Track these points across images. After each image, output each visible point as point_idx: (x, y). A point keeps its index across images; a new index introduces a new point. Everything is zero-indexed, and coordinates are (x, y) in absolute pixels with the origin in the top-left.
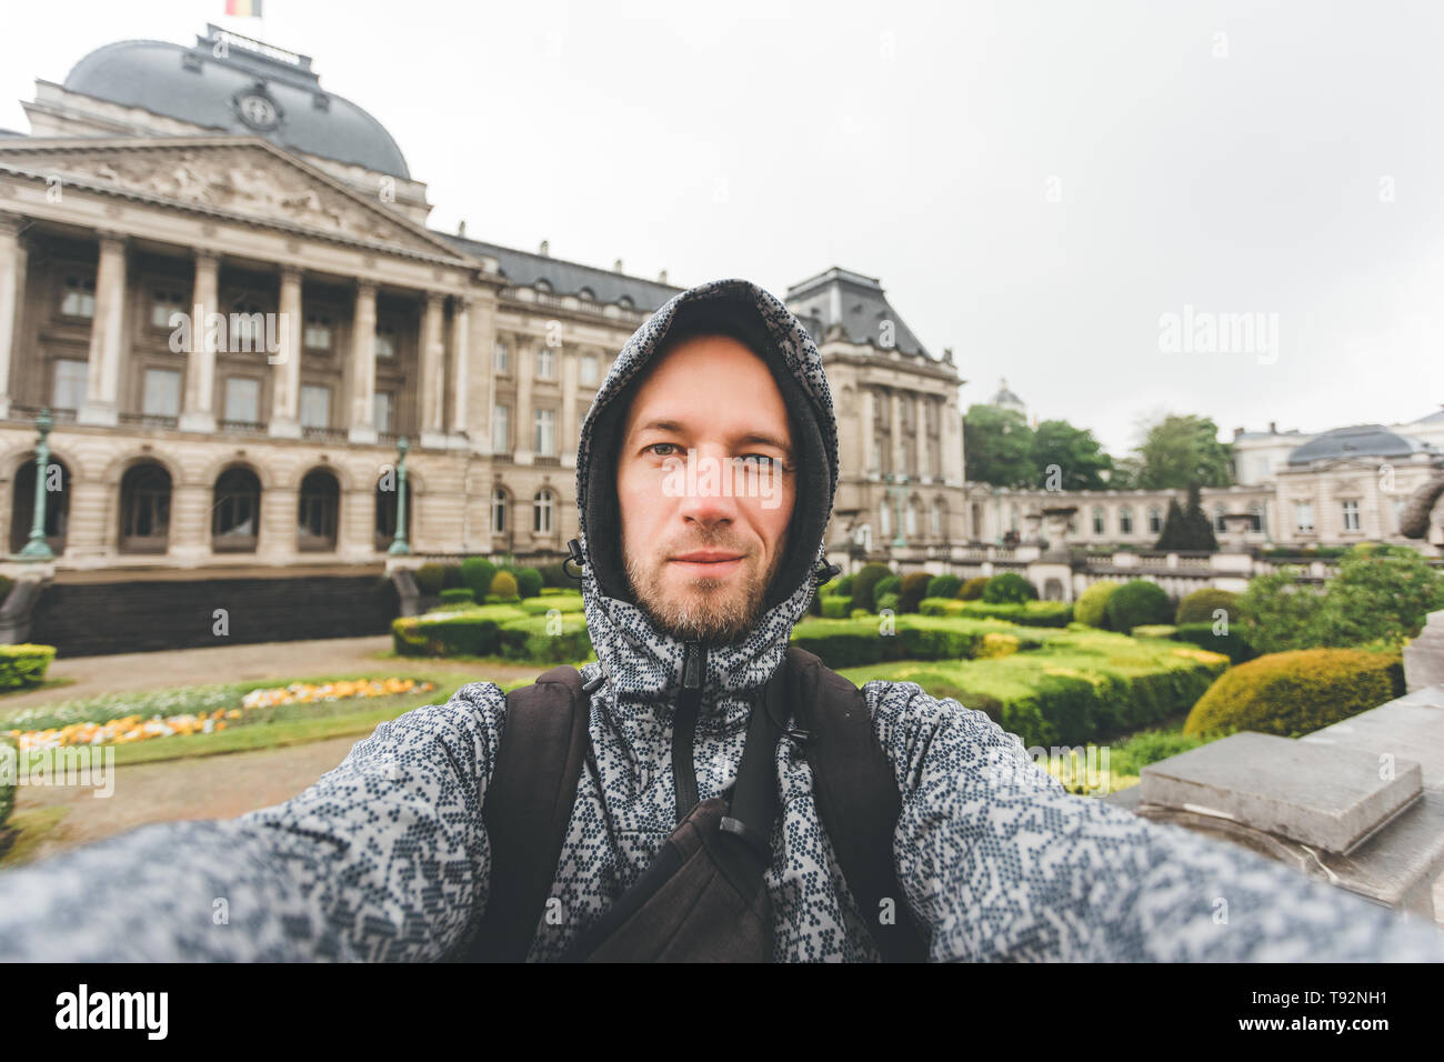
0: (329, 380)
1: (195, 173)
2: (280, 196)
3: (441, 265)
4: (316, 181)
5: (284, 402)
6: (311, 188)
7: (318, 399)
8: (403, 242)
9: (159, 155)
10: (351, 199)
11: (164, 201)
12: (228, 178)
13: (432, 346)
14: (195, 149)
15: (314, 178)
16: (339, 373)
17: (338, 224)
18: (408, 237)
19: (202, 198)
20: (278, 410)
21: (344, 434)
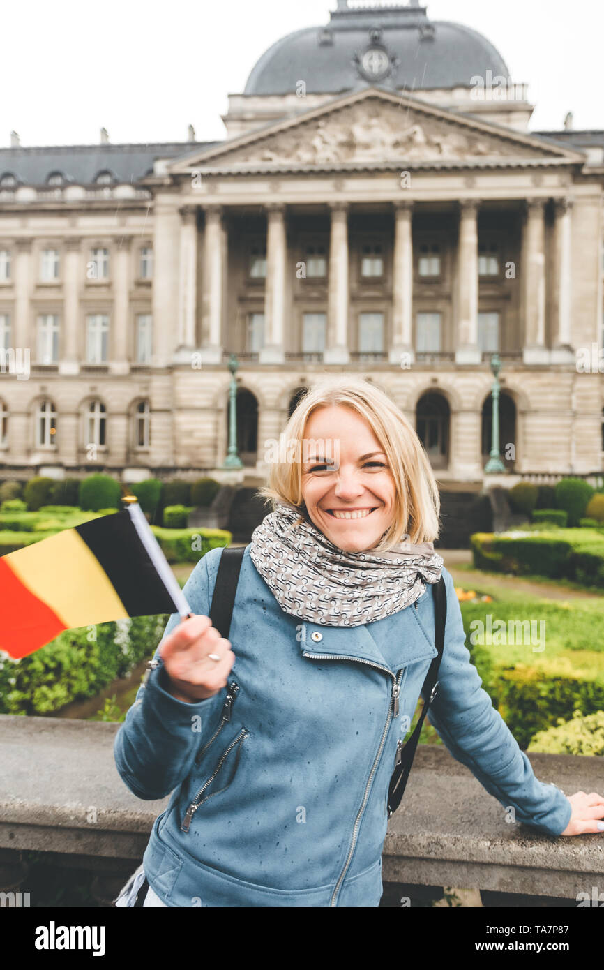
0: (440, 305)
1: (328, 138)
2: (390, 138)
3: (541, 168)
4: (421, 114)
5: (400, 331)
6: (417, 122)
7: (430, 324)
8: (502, 154)
9: (302, 130)
10: (451, 122)
11: (306, 168)
12: (351, 135)
13: (534, 256)
14: (326, 116)
15: (418, 112)
16: (449, 298)
17: (440, 151)
18: (505, 147)
19: (333, 158)
20: (396, 339)
21: (452, 356)
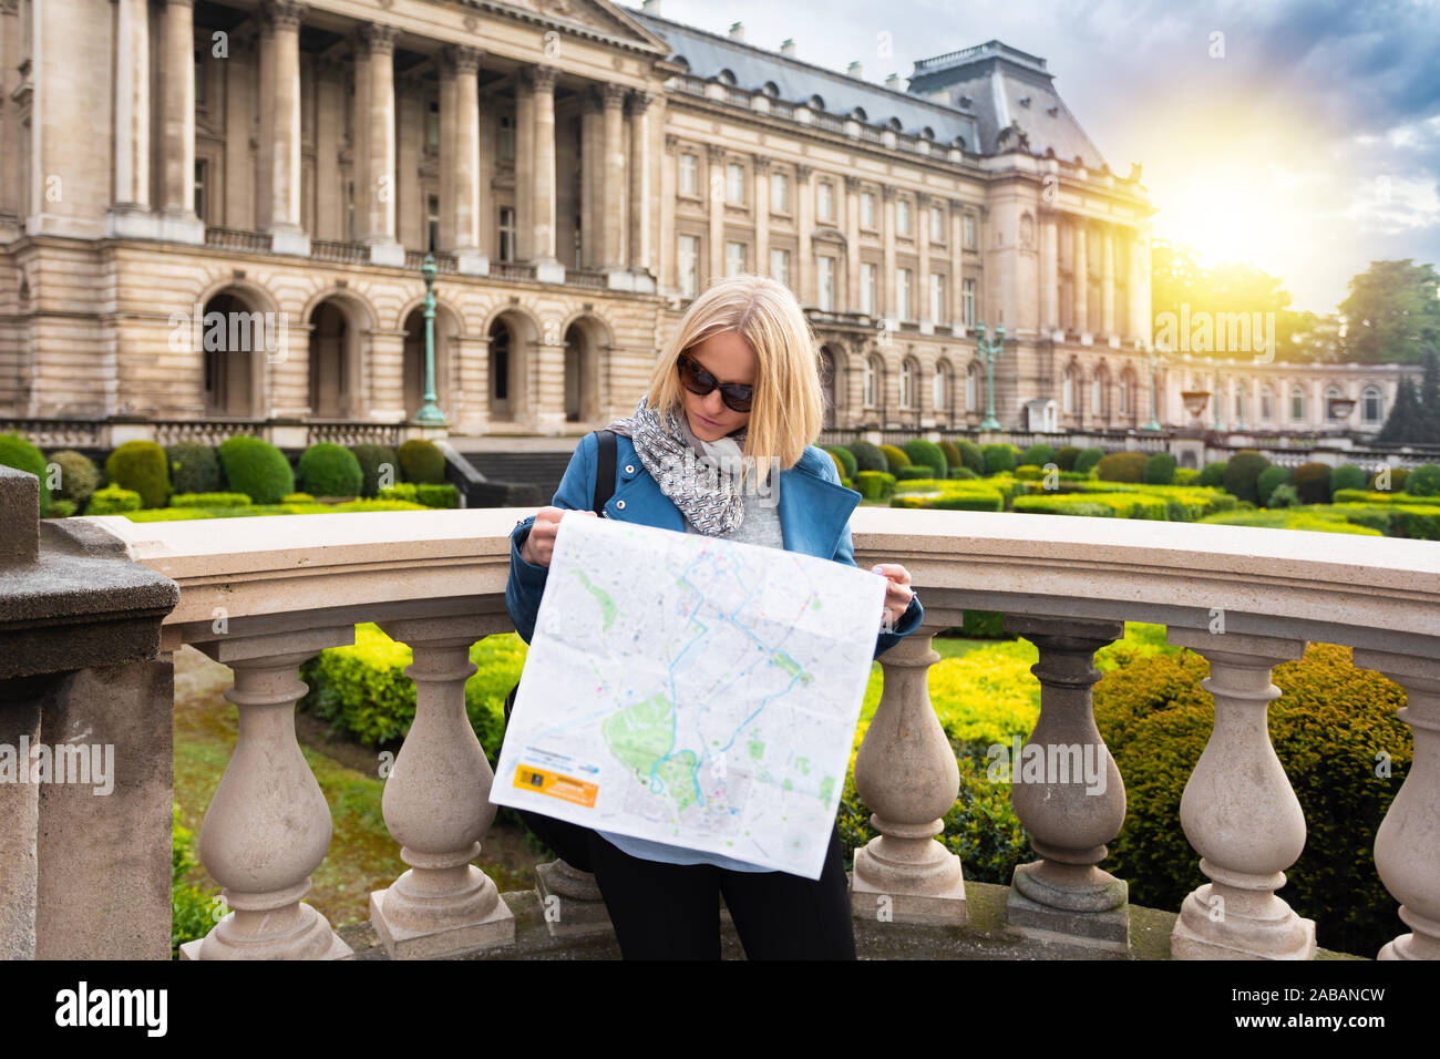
18: (587, 11)
21: (533, 271)
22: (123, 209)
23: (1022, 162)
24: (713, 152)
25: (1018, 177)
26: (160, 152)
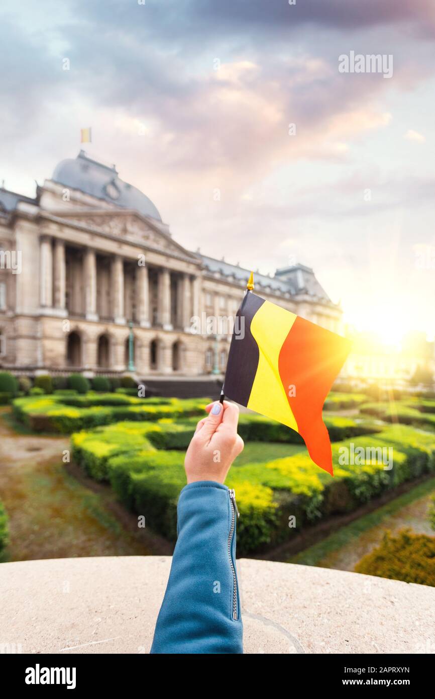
1: (116, 225)
2: (141, 233)
3: (189, 262)
6: (150, 230)
8: (178, 253)
11: (107, 235)
12: (126, 226)
17: (158, 245)
18: (178, 250)
22: (43, 306)
23: (307, 298)
24: (216, 293)
25: (305, 302)
26: (55, 289)
